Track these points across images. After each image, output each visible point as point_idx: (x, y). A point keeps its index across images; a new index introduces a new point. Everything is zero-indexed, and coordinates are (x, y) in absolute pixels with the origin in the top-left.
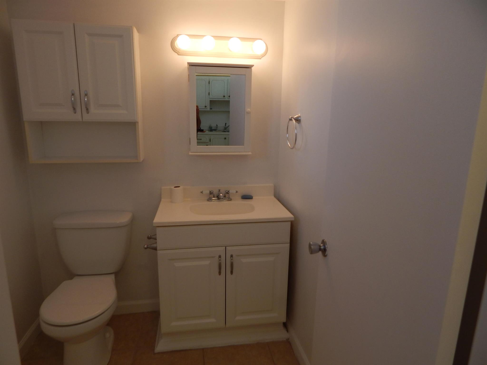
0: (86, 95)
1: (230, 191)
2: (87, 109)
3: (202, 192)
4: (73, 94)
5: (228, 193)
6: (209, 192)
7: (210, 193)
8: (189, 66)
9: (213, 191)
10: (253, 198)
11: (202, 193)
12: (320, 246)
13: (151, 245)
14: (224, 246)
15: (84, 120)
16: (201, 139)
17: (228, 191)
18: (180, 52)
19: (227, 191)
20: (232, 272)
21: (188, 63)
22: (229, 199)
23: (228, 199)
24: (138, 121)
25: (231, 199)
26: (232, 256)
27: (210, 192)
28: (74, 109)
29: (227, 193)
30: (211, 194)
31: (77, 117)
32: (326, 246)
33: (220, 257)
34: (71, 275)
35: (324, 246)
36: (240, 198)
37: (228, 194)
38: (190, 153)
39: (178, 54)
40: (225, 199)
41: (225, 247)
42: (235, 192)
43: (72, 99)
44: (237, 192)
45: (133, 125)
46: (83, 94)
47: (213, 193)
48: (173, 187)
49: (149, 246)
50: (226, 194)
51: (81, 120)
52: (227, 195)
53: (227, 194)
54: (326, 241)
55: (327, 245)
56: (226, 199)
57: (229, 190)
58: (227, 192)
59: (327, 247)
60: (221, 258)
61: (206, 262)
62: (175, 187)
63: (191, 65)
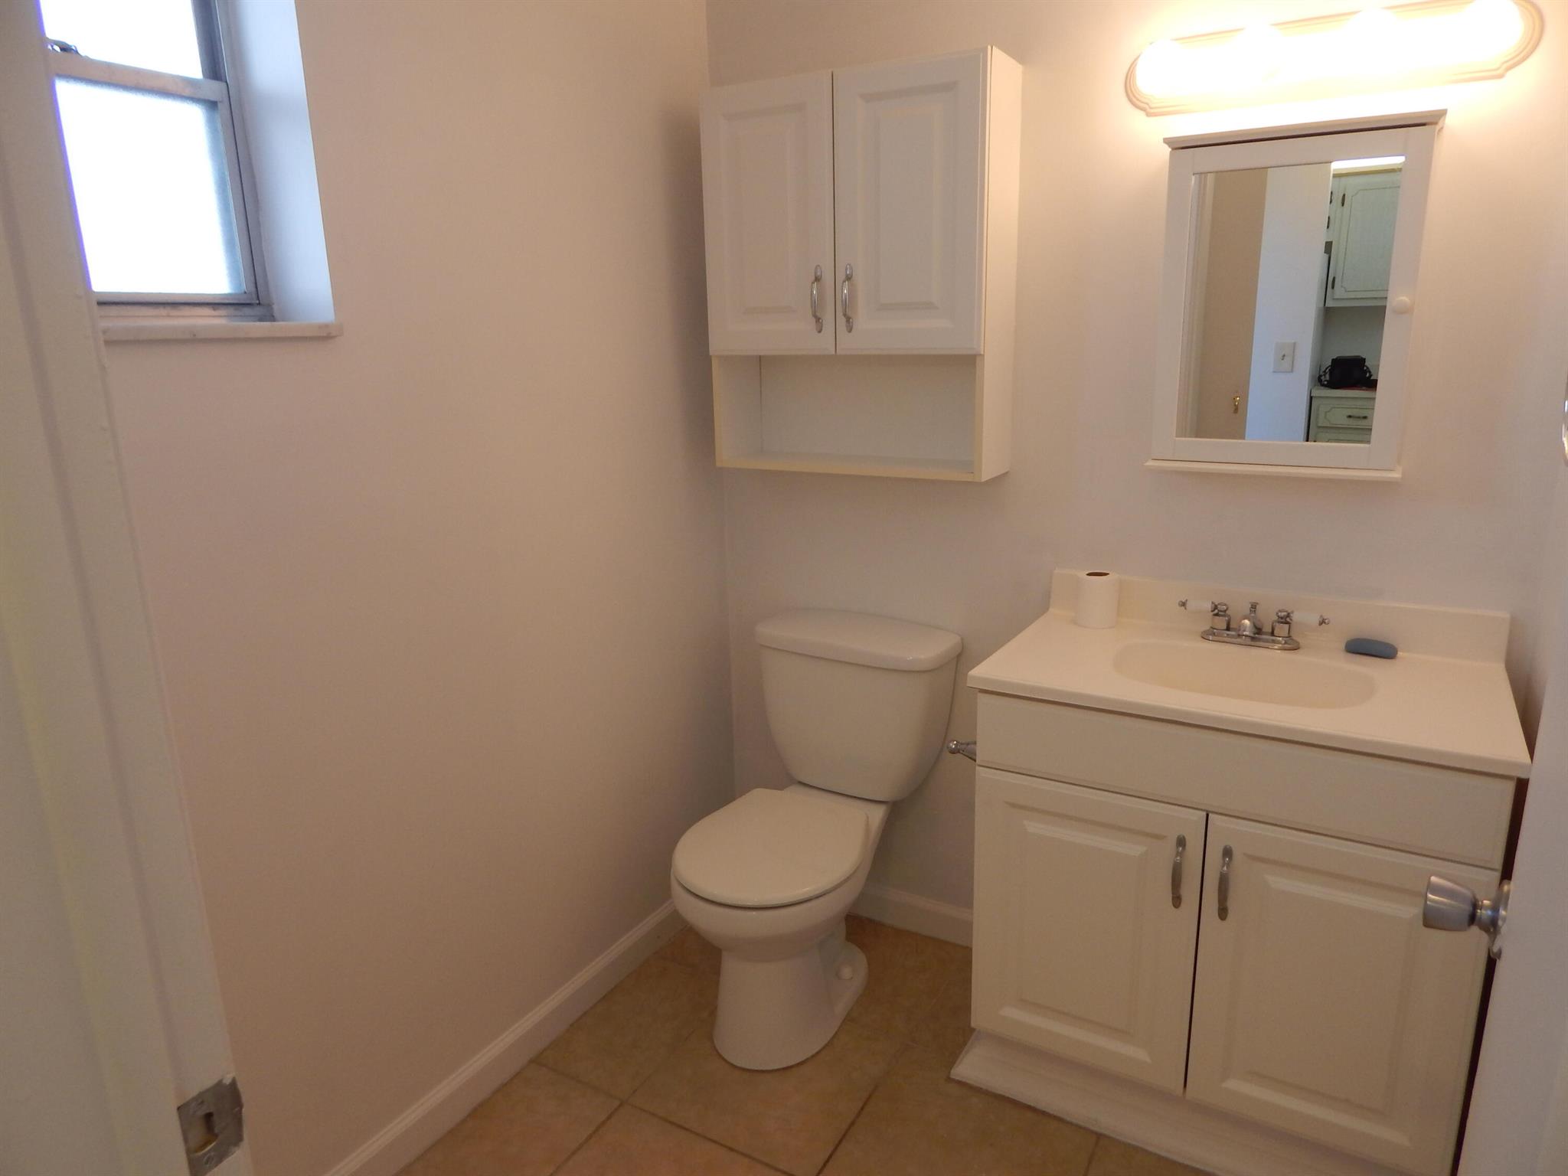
0: (849, 278)
1: (1296, 617)
2: (848, 319)
3: (1183, 604)
4: (817, 279)
5: (1285, 619)
6: (1209, 606)
7: (1216, 611)
8: (1174, 149)
9: (1225, 605)
10: (1400, 654)
11: (1183, 608)
12: (1475, 906)
13: (968, 744)
14: (1204, 810)
15: (839, 352)
16: (1350, 417)
17: (1288, 616)
18: (1157, 105)
19: (1280, 611)
20: (1223, 913)
21: (1167, 141)
22: (1286, 643)
23: (1283, 642)
24: (982, 353)
25: (1298, 643)
26: (1227, 853)
27: (1216, 607)
28: (818, 320)
29: (1280, 620)
30: (1217, 615)
31: (822, 344)
32: (1503, 912)
33: (1181, 842)
34: (782, 778)
35: (1495, 908)
36: (1343, 646)
37: (1287, 626)
38: (1150, 463)
39: (1148, 115)
40: (1274, 642)
41: (1205, 814)
42: (1316, 619)
43: (812, 292)
44: (1322, 622)
45: (968, 363)
46: (841, 276)
47: (1225, 611)
48: (1083, 574)
49: (963, 747)
50: (1279, 622)
51: (834, 353)
52: (1282, 630)
53: (1282, 623)
54: (1509, 891)
55: (1505, 909)
56: (1279, 642)
57: (1292, 612)
58: (1282, 618)
59: (1504, 919)
60: (1187, 847)
61: (1134, 849)
62: (1089, 574)
63: (1182, 146)
